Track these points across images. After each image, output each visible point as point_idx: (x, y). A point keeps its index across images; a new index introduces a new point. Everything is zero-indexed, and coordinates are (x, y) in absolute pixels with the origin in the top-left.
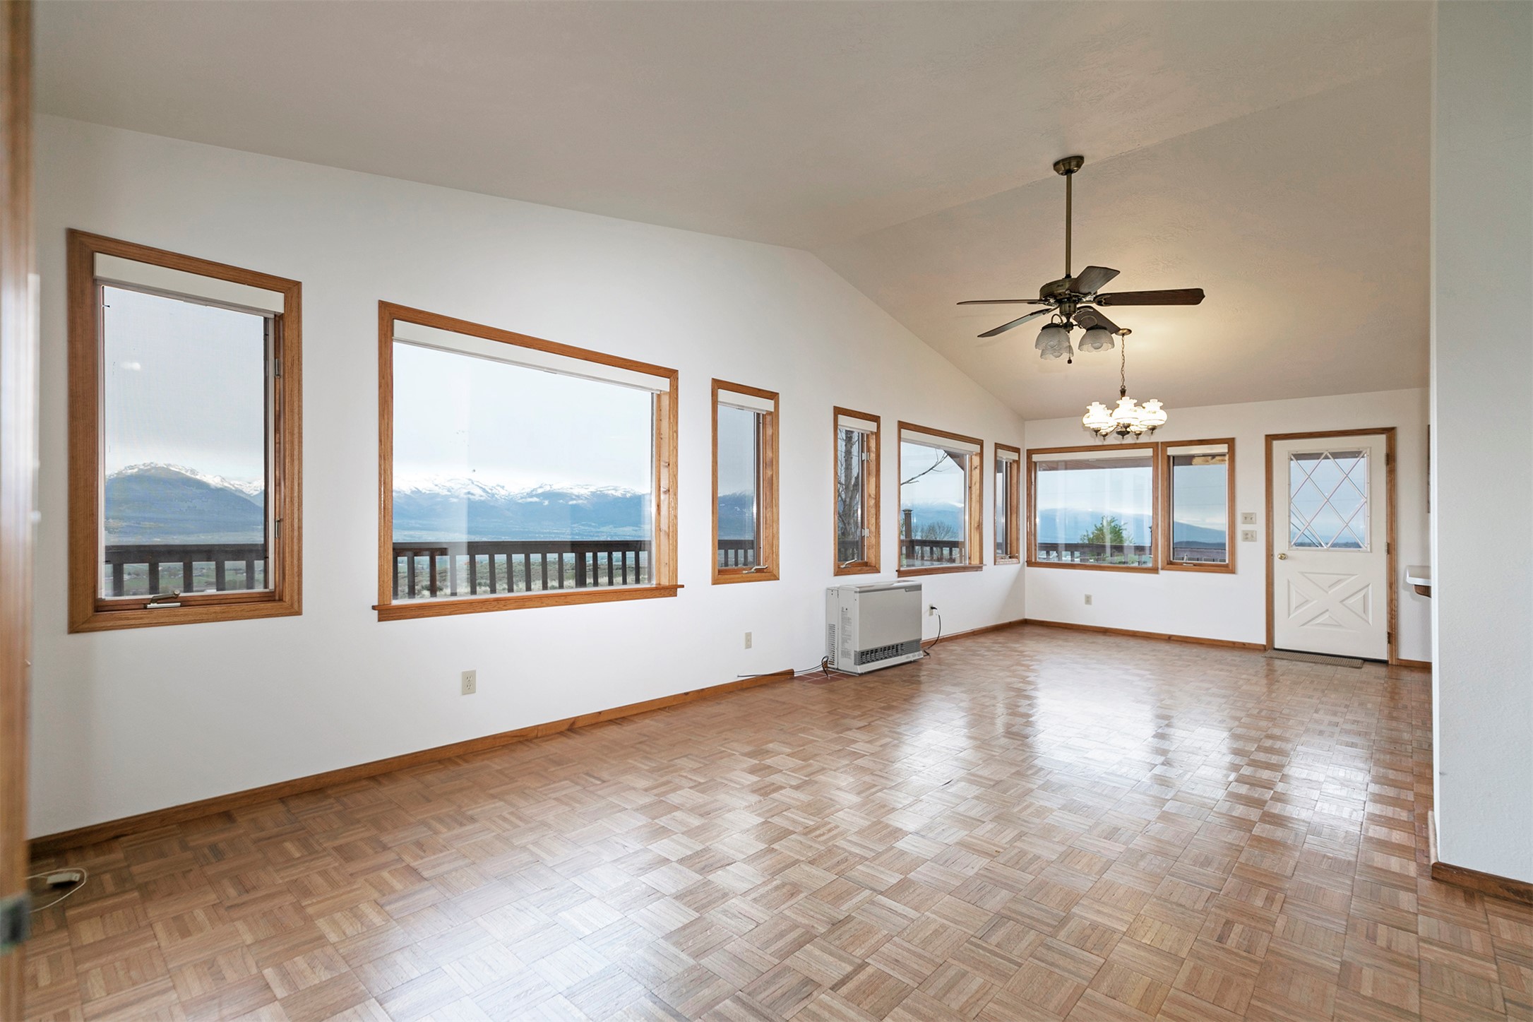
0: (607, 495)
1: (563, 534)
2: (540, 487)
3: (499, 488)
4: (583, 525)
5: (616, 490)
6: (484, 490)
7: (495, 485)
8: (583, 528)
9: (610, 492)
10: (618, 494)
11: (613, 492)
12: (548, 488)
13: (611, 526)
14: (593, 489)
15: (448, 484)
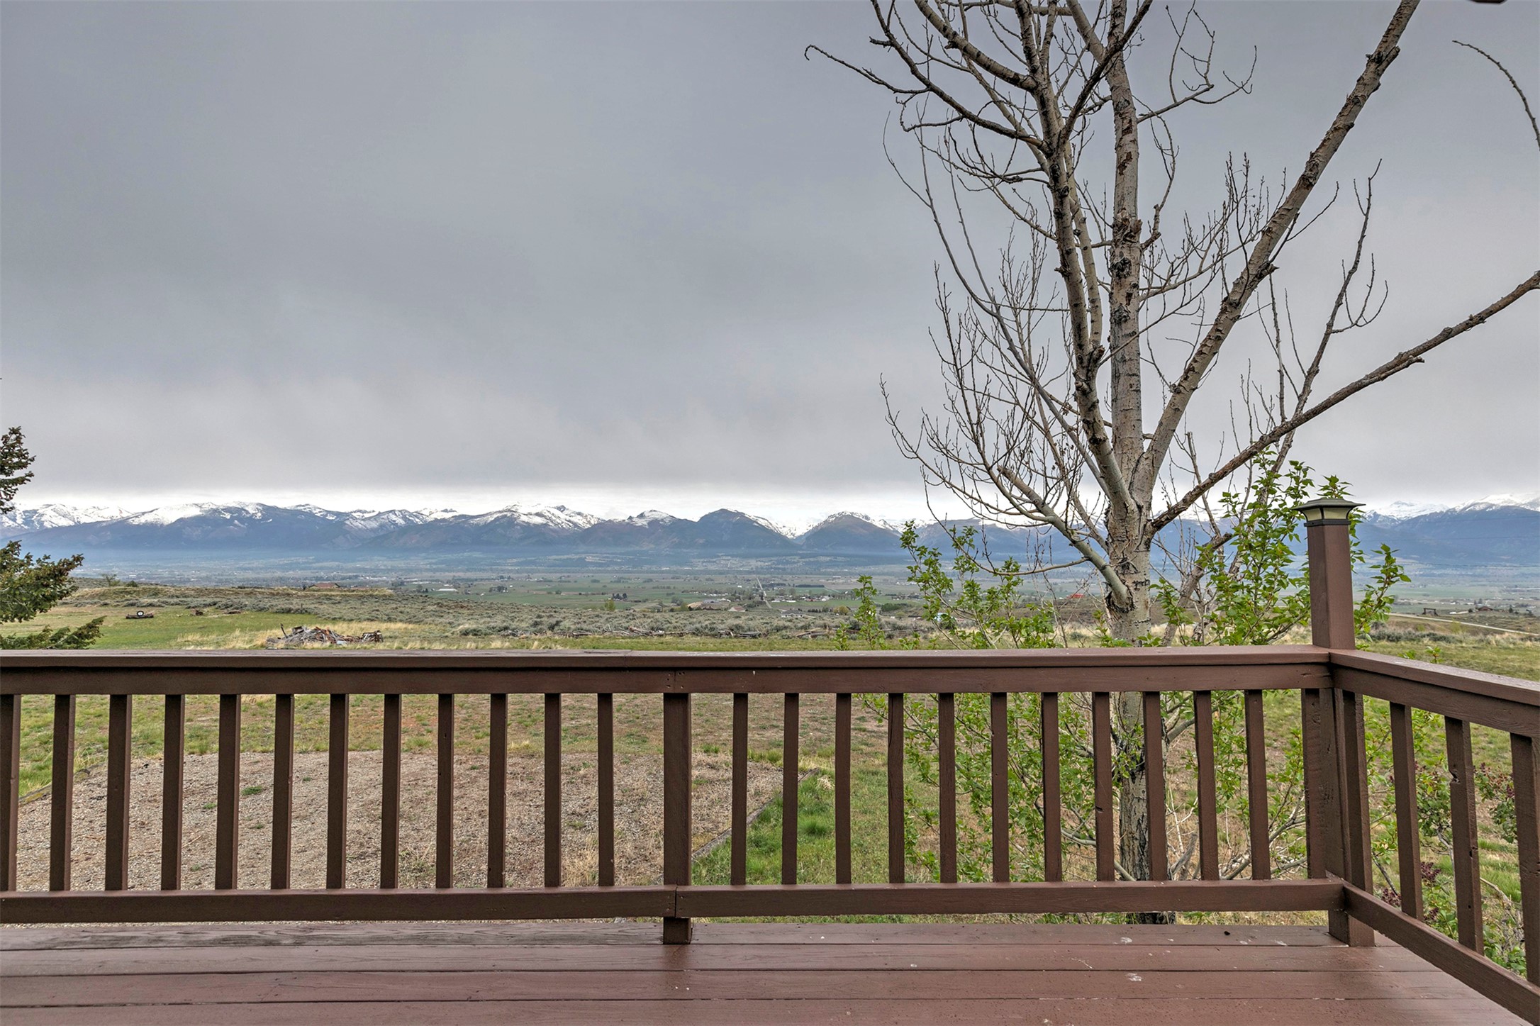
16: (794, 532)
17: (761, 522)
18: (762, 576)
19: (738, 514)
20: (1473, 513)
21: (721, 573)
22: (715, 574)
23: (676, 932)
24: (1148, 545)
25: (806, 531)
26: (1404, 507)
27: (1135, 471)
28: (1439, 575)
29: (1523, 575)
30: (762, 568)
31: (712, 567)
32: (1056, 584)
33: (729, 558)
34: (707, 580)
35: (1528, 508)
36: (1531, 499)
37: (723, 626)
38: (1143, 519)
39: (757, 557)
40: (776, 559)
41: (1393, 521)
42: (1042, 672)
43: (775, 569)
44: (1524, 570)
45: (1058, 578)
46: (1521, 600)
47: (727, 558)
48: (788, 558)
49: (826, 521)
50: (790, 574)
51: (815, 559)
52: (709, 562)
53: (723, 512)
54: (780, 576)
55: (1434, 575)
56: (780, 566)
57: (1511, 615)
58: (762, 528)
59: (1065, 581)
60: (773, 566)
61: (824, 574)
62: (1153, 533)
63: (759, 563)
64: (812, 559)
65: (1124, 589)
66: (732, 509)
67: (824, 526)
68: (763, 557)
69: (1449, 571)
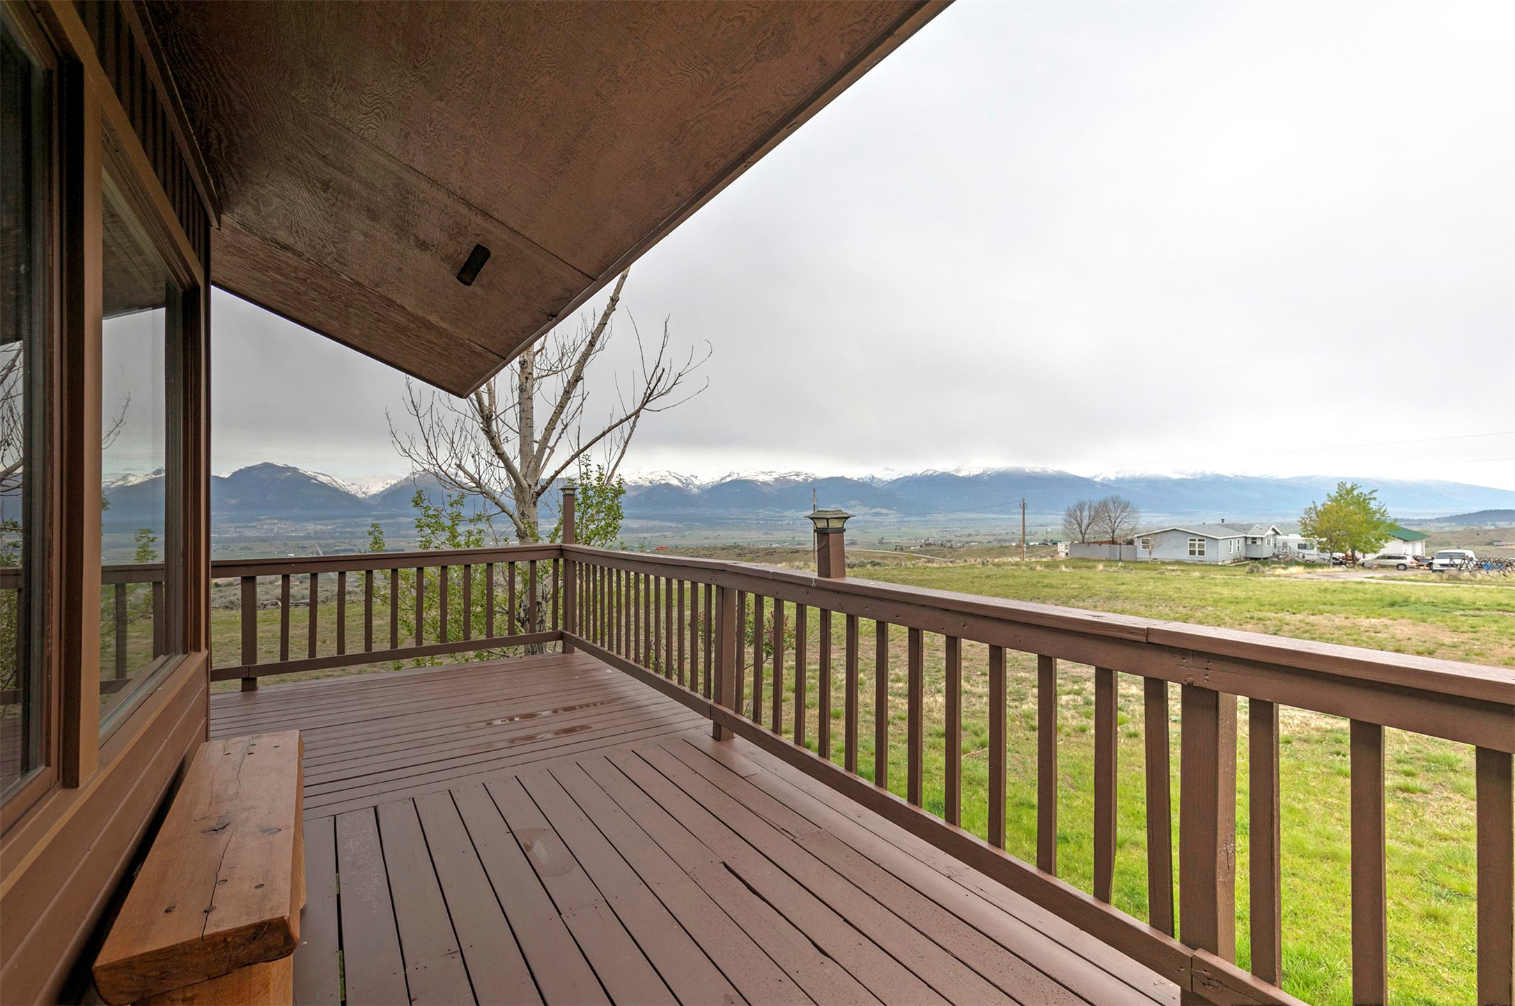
0: (790, 481)
1: (749, 519)
2: (729, 476)
3: (692, 478)
4: (767, 510)
5: (797, 475)
6: (680, 481)
7: (689, 476)
8: (766, 512)
9: (792, 478)
10: (800, 479)
11: (795, 477)
12: (735, 477)
13: (793, 511)
14: (776, 476)
15: (650, 477)
16: (366, 490)
17: (321, 478)
18: (322, 542)
19: (288, 469)
20: (926, 476)
21: (263, 540)
22: (254, 541)
23: (249, 684)
24: (535, 504)
25: (382, 489)
26: (889, 472)
27: (528, 467)
28: (908, 522)
29: (951, 520)
30: (323, 533)
31: (249, 533)
32: (645, 538)
33: (276, 521)
34: (242, 549)
35: (954, 473)
36: (955, 468)
37: (267, 597)
38: (532, 491)
39: (315, 519)
40: (342, 521)
41: (883, 482)
42: (439, 558)
43: (340, 532)
44: (951, 516)
45: (648, 532)
46: (949, 537)
47: (272, 522)
48: (358, 520)
49: (407, 479)
50: (361, 538)
51: (394, 521)
52: (246, 527)
53: (267, 466)
54: (347, 541)
55: (904, 522)
56: (348, 529)
57: (942, 548)
58: (322, 485)
59: (653, 535)
60: (338, 530)
61: (404, 536)
62: (537, 498)
63: (319, 527)
64: (389, 521)
65: (523, 526)
66: (280, 463)
67: (405, 484)
68: (324, 519)
69: (912, 518)
